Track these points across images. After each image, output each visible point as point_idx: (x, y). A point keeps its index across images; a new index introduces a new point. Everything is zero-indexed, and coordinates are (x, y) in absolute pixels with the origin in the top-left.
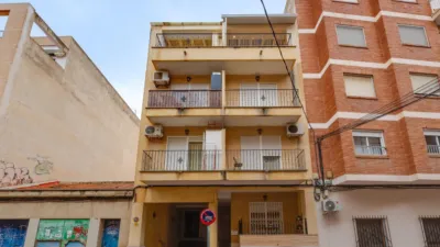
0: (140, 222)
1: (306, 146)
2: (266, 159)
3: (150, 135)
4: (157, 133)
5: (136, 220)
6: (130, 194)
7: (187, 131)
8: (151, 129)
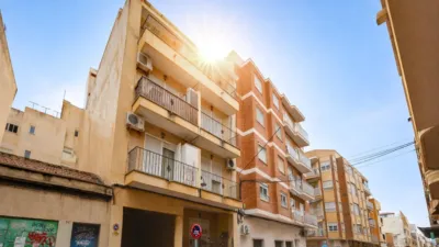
0: (120, 231)
1: (234, 178)
2: (214, 182)
3: (133, 126)
4: (140, 126)
5: (116, 227)
6: (109, 192)
7: (163, 134)
8: (134, 119)
